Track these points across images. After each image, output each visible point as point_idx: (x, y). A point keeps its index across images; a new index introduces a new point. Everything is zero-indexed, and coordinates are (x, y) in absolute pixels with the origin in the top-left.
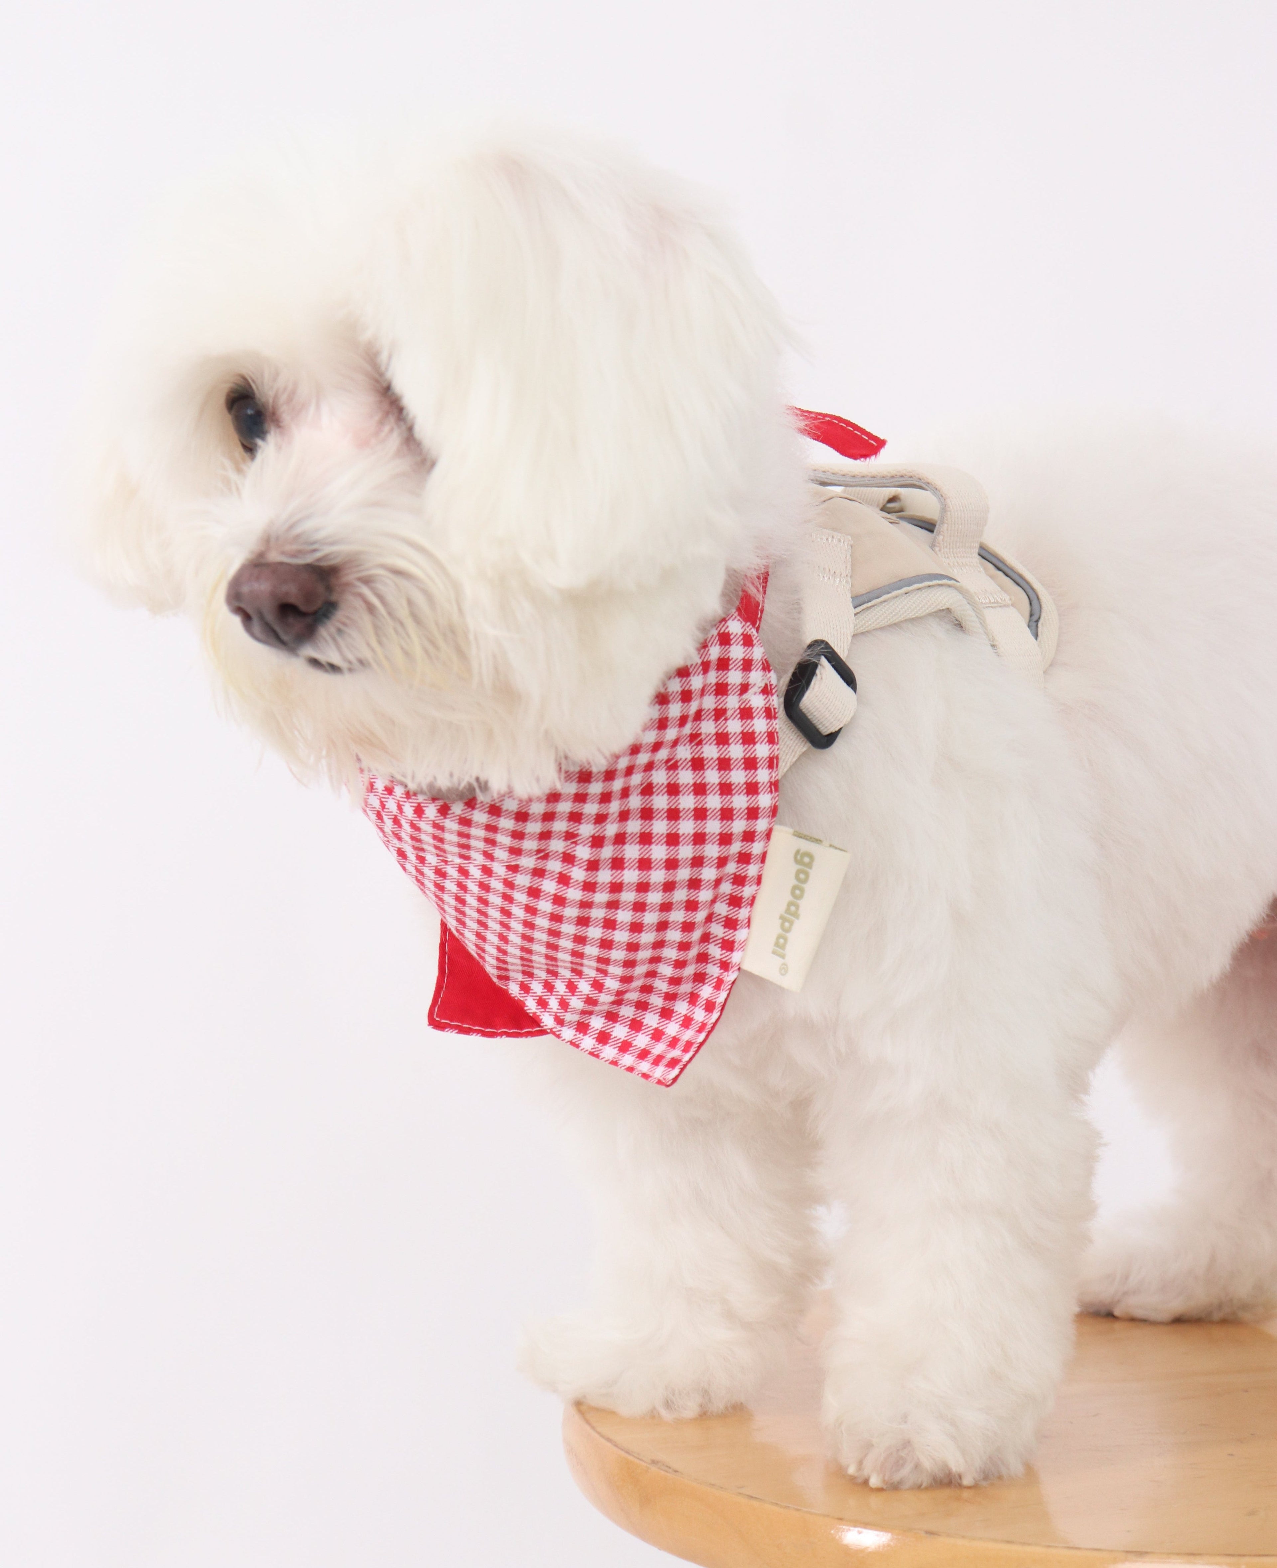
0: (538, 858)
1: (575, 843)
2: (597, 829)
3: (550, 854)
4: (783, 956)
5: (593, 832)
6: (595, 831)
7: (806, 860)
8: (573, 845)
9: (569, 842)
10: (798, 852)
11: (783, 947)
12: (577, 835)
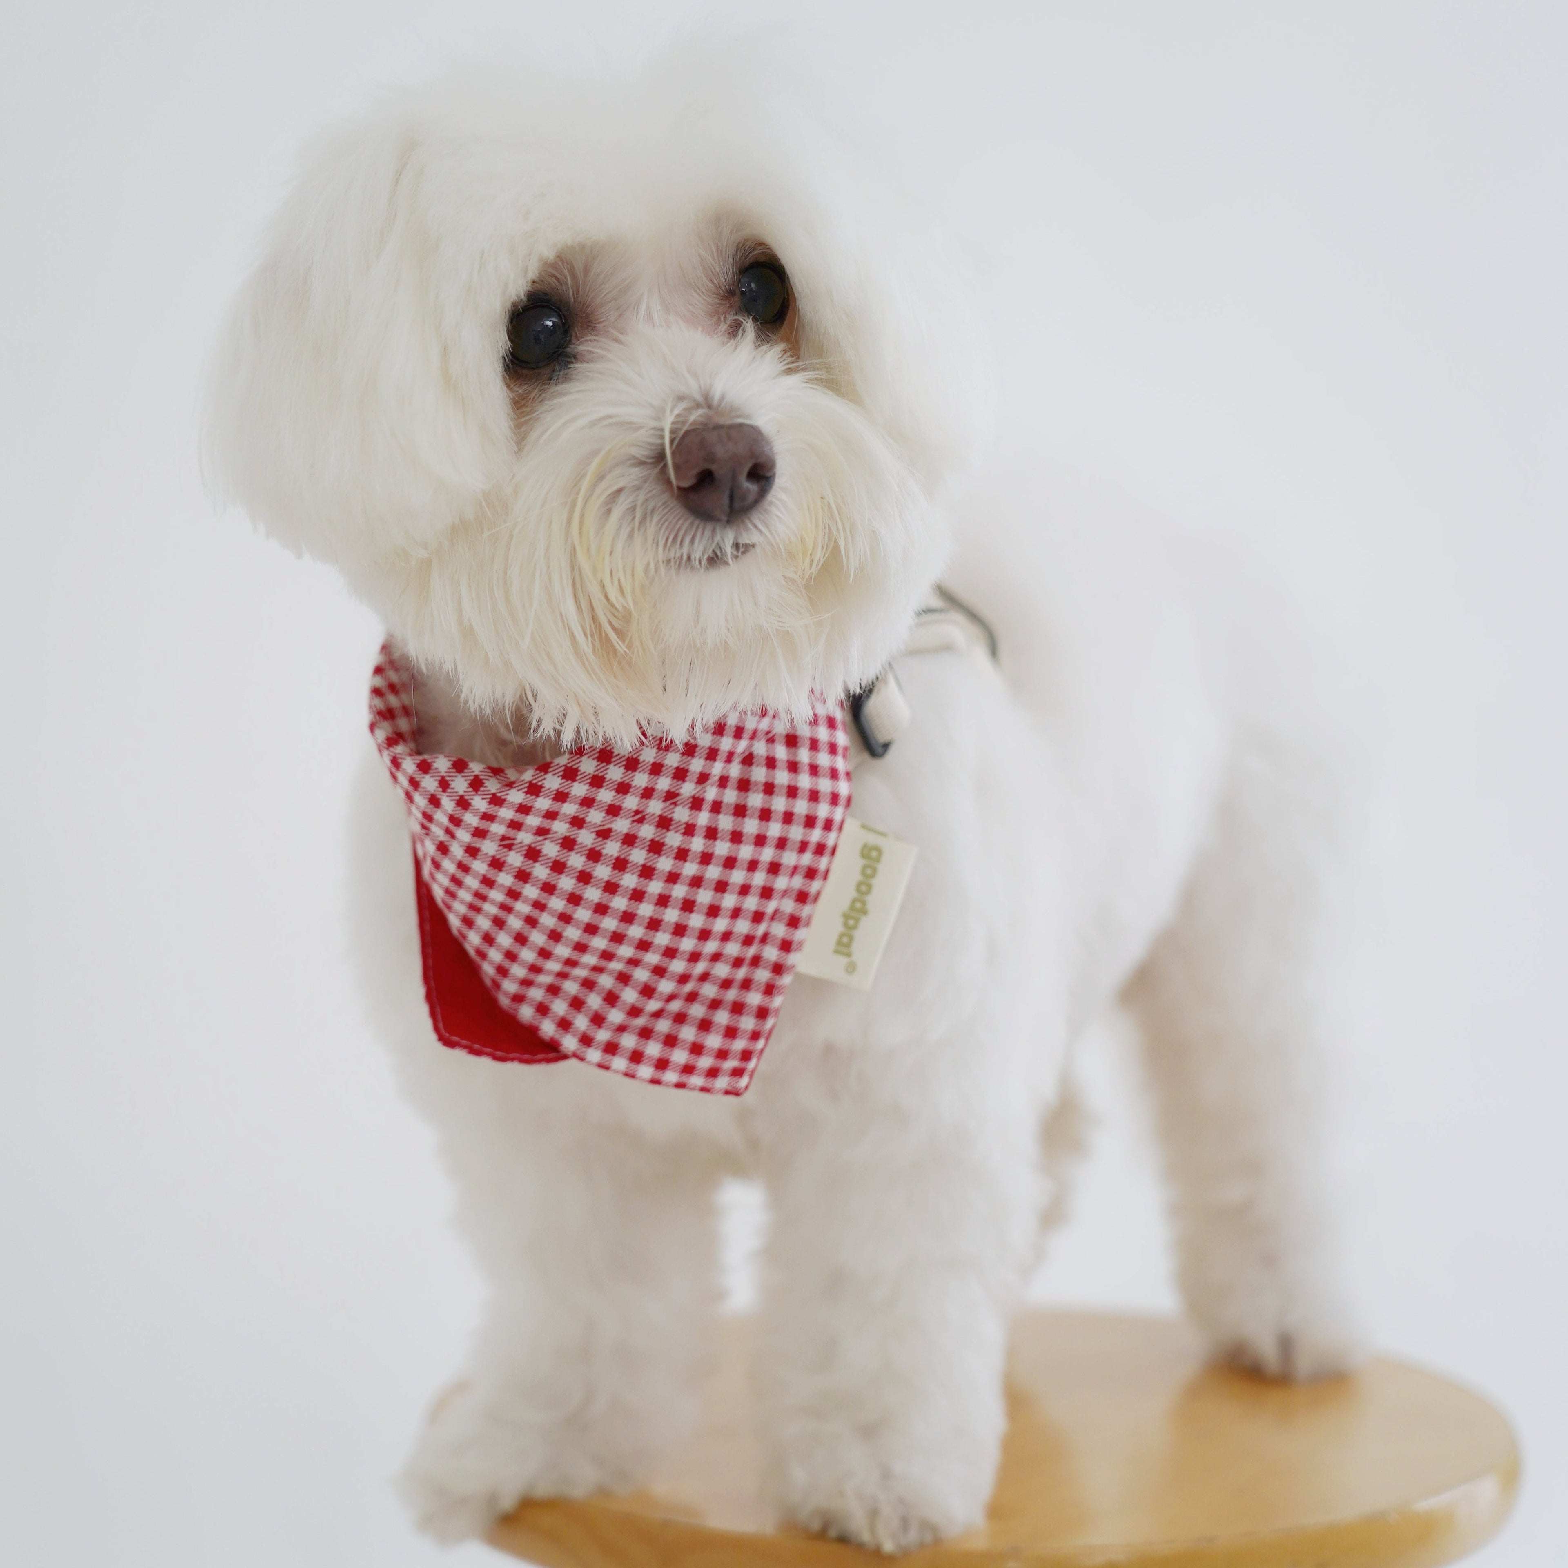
0: (634, 821)
1: (675, 804)
2: (698, 790)
3: (647, 817)
4: (849, 955)
5: (693, 793)
6: (696, 791)
7: (874, 854)
8: (672, 806)
9: (668, 803)
10: (865, 846)
11: (848, 945)
12: (678, 795)
